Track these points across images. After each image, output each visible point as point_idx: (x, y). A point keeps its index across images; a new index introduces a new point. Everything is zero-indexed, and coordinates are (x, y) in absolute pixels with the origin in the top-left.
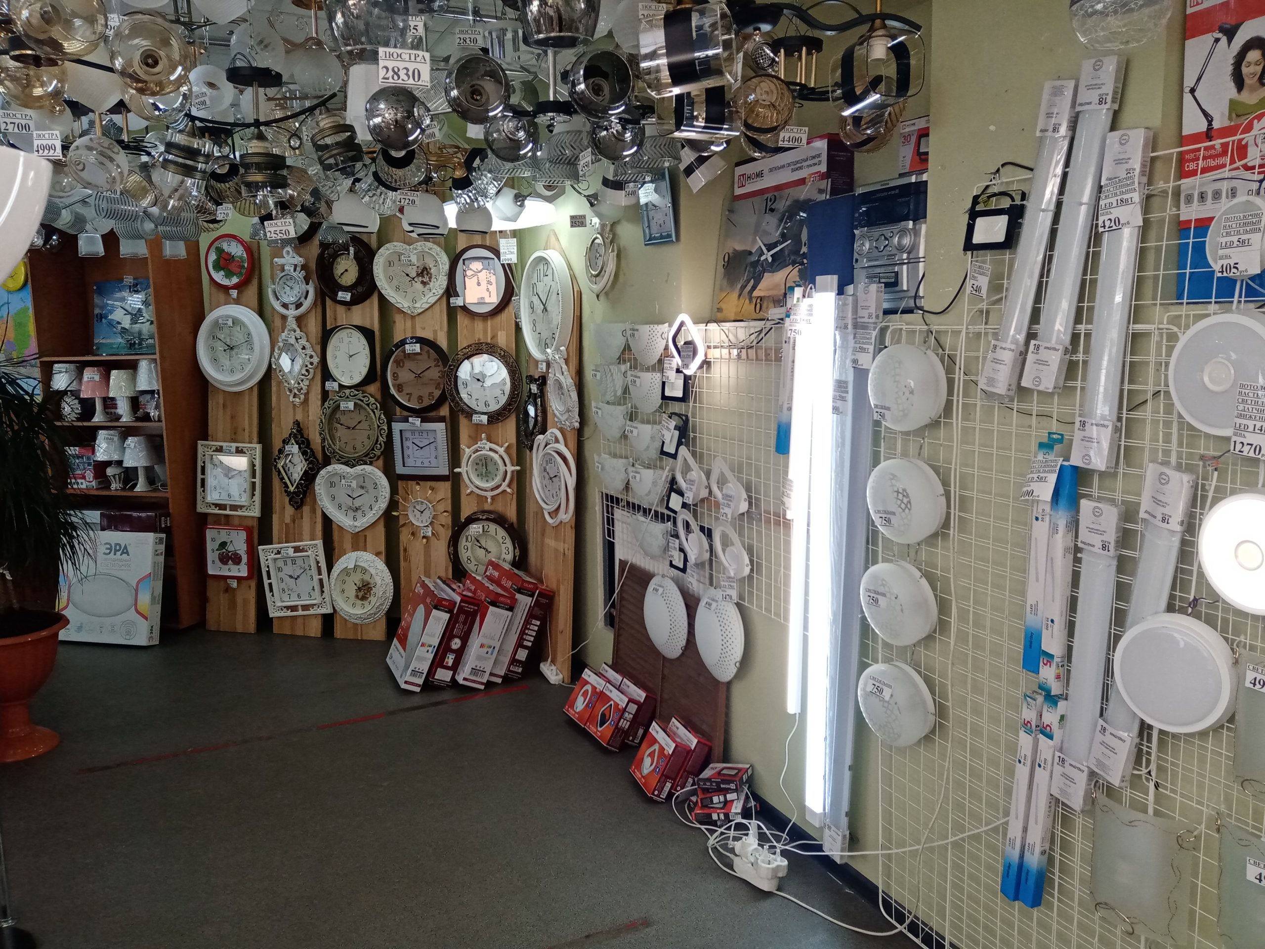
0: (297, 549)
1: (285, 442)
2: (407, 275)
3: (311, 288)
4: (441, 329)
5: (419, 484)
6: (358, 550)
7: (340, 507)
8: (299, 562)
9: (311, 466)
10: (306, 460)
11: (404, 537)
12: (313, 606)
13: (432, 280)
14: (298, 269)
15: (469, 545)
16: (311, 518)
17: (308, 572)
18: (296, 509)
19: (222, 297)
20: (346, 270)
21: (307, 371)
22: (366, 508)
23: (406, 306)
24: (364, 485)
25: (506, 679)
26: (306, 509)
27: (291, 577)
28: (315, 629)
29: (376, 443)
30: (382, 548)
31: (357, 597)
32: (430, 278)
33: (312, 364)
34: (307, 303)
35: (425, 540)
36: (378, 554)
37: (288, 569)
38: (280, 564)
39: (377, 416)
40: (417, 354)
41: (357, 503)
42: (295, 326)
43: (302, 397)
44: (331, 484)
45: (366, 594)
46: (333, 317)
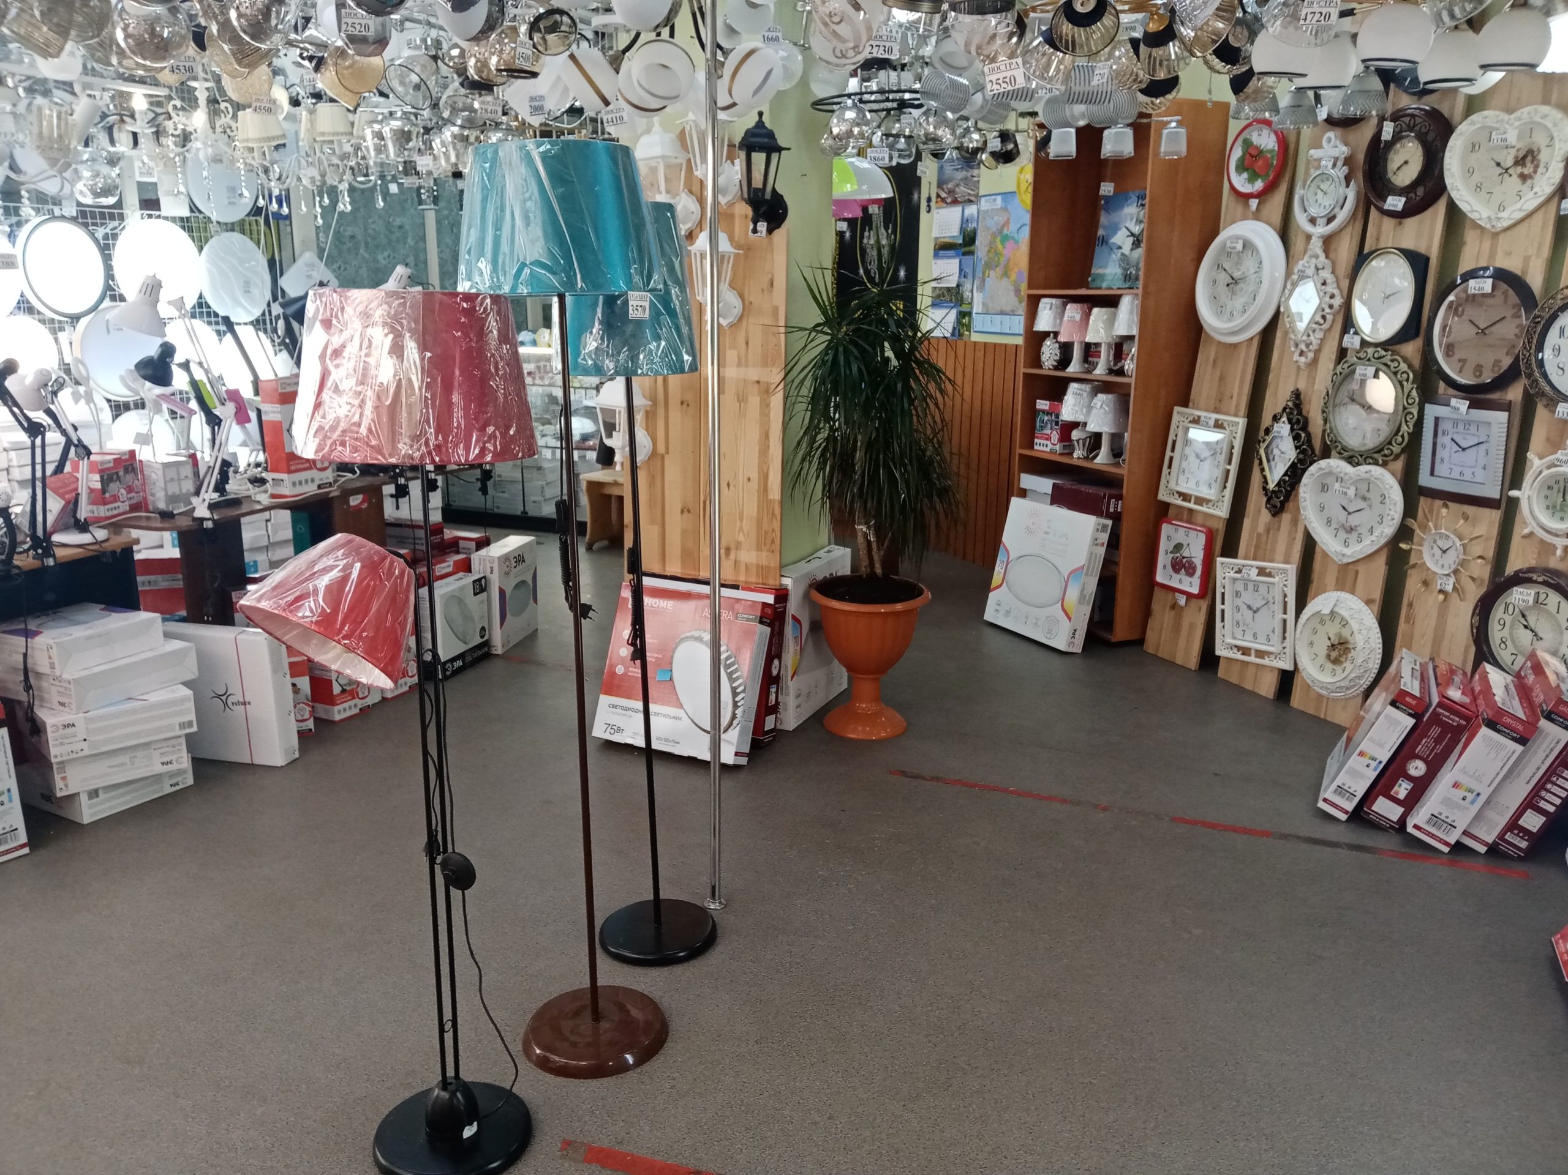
0: (1262, 572)
1: (1276, 419)
2: (1498, 164)
3: (1351, 193)
4: (1538, 256)
5: (1447, 506)
6: (1342, 590)
7: (1329, 521)
8: (1263, 589)
9: (1301, 456)
10: (1297, 448)
11: (1412, 585)
12: (1269, 654)
13: (1541, 170)
14: (1340, 163)
15: (1508, 619)
16: (1290, 533)
17: (1271, 606)
18: (1274, 515)
19: (1240, 209)
20: (1406, 162)
21: (1324, 317)
22: (1364, 530)
23: (1485, 215)
24: (1367, 495)
25: (1493, 850)
26: (1286, 517)
27: (1249, 607)
28: (1267, 687)
29: (1396, 434)
30: (1377, 594)
31: (1328, 656)
32: (1537, 167)
33: (1331, 307)
34: (1342, 216)
35: (1441, 597)
36: (1369, 602)
37: (1248, 597)
38: (1239, 586)
39: (1406, 390)
40: (1484, 295)
41: (1354, 520)
42: (1319, 251)
43: (1311, 355)
44: (1323, 486)
45: (1340, 656)
46: (1375, 234)
